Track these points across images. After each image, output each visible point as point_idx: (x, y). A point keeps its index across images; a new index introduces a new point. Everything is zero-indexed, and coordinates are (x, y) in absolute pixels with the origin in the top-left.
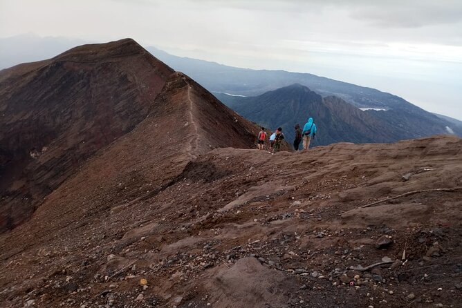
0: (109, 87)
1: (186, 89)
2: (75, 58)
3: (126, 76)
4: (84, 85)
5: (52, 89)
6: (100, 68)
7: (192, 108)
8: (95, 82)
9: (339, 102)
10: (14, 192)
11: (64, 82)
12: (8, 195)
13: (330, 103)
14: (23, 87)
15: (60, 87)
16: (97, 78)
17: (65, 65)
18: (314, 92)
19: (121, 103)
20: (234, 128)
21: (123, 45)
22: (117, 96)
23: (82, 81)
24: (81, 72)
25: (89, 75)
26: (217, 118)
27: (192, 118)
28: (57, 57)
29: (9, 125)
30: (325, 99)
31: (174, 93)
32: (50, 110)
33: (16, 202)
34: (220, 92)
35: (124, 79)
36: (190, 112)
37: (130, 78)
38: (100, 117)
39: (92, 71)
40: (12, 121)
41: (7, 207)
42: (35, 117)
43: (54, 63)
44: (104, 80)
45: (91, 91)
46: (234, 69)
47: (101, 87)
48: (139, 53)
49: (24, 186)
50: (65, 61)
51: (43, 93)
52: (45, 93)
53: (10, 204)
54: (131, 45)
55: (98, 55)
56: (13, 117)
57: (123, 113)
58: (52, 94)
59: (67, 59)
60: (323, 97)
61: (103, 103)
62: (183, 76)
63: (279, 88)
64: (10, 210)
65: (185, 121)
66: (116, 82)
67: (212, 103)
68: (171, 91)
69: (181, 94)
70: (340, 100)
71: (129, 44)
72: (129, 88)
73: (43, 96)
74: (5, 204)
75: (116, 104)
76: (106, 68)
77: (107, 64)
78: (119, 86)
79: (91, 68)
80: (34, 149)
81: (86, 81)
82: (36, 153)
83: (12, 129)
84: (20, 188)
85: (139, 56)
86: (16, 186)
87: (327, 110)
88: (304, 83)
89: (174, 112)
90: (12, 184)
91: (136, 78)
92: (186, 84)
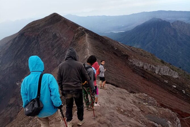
0: (48, 42)
1: (85, 36)
2: (29, 29)
3: (55, 34)
4: (36, 43)
5: (21, 48)
6: (42, 32)
7: (88, 47)
8: (41, 40)
9: (182, 24)
10: (11, 104)
11: (26, 43)
12: (9, 106)
13: (176, 25)
14: (7, 50)
15: (24, 46)
16: (42, 38)
17: (25, 34)
18: (165, 21)
19: (55, 50)
20: (114, 53)
21: (52, 17)
22: (52, 46)
23: (34, 41)
24: (33, 36)
25: (37, 37)
26: (104, 49)
27: (88, 52)
28: (20, 31)
29: (4, 71)
30: (172, 24)
31: (79, 40)
32: (22, 59)
33: (13, 109)
34: (109, 32)
35: (55, 36)
36: (88, 49)
37: (58, 35)
38: (46, 59)
39: (39, 35)
40: (5, 68)
41: (9, 112)
42: (15, 65)
43: (20, 34)
44: (45, 38)
45: (40, 46)
46: (116, 17)
47: (44, 43)
48: (60, 20)
49: (15, 100)
50: (24, 32)
51: (17, 51)
52: (18, 51)
53: (10, 111)
54: (56, 17)
55: (40, 26)
56: (5, 66)
57: (57, 55)
58: (21, 51)
59: (26, 31)
60: (171, 22)
61: (46, 51)
62: (82, 29)
63: (143, 22)
64: (11, 114)
65: (85, 55)
66: (51, 39)
67: (100, 41)
68: (77, 39)
69: (82, 39)
70: (182, 23)
71: (54, 16)
72: (58, 41)
73: (17, 53)
74: (8, 111)
75: (53, 50)
76: (45, 32)
77: (45, 29)
78: (53, 40)
79: (38, 33)
80: (18, 81)
81: (36, 41)
82: (19, 83)
83: (6, 72)
84: (14, 102)
85: (61, 21)
86: (12, 101)
87: (175, 30)
88: (158, 17)
89: (79, 50)
90: (10, 100)
91: (61, 34)
92: (85, 33)
